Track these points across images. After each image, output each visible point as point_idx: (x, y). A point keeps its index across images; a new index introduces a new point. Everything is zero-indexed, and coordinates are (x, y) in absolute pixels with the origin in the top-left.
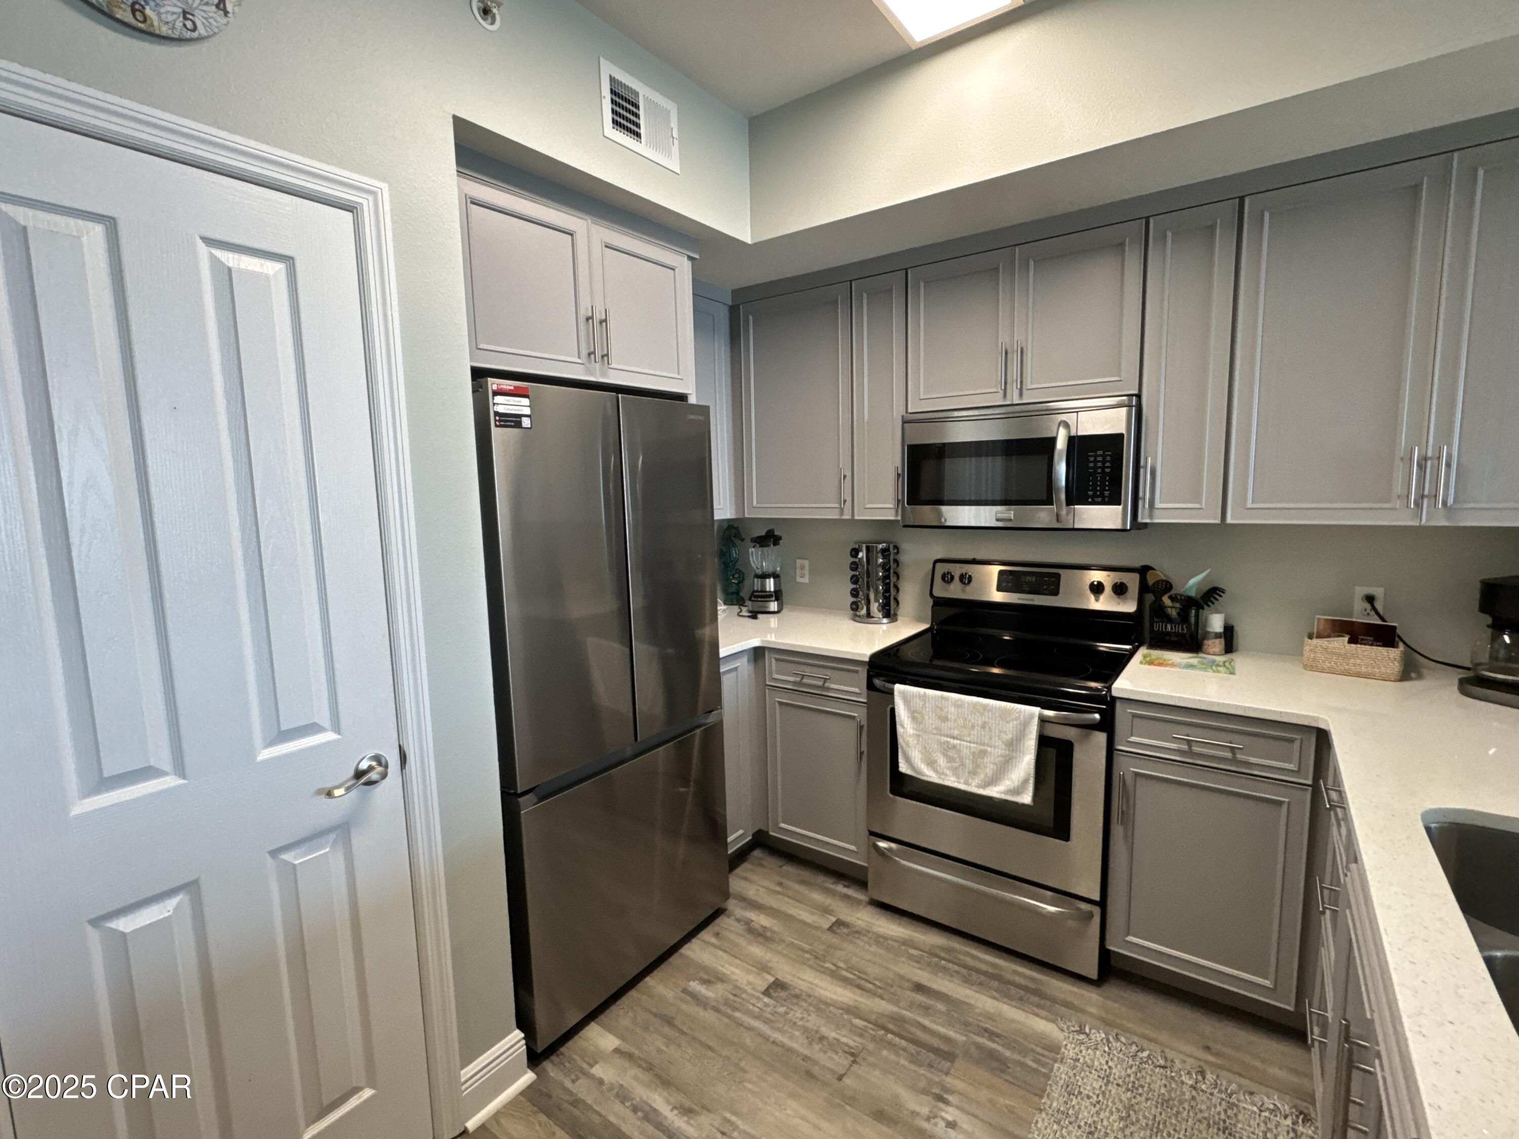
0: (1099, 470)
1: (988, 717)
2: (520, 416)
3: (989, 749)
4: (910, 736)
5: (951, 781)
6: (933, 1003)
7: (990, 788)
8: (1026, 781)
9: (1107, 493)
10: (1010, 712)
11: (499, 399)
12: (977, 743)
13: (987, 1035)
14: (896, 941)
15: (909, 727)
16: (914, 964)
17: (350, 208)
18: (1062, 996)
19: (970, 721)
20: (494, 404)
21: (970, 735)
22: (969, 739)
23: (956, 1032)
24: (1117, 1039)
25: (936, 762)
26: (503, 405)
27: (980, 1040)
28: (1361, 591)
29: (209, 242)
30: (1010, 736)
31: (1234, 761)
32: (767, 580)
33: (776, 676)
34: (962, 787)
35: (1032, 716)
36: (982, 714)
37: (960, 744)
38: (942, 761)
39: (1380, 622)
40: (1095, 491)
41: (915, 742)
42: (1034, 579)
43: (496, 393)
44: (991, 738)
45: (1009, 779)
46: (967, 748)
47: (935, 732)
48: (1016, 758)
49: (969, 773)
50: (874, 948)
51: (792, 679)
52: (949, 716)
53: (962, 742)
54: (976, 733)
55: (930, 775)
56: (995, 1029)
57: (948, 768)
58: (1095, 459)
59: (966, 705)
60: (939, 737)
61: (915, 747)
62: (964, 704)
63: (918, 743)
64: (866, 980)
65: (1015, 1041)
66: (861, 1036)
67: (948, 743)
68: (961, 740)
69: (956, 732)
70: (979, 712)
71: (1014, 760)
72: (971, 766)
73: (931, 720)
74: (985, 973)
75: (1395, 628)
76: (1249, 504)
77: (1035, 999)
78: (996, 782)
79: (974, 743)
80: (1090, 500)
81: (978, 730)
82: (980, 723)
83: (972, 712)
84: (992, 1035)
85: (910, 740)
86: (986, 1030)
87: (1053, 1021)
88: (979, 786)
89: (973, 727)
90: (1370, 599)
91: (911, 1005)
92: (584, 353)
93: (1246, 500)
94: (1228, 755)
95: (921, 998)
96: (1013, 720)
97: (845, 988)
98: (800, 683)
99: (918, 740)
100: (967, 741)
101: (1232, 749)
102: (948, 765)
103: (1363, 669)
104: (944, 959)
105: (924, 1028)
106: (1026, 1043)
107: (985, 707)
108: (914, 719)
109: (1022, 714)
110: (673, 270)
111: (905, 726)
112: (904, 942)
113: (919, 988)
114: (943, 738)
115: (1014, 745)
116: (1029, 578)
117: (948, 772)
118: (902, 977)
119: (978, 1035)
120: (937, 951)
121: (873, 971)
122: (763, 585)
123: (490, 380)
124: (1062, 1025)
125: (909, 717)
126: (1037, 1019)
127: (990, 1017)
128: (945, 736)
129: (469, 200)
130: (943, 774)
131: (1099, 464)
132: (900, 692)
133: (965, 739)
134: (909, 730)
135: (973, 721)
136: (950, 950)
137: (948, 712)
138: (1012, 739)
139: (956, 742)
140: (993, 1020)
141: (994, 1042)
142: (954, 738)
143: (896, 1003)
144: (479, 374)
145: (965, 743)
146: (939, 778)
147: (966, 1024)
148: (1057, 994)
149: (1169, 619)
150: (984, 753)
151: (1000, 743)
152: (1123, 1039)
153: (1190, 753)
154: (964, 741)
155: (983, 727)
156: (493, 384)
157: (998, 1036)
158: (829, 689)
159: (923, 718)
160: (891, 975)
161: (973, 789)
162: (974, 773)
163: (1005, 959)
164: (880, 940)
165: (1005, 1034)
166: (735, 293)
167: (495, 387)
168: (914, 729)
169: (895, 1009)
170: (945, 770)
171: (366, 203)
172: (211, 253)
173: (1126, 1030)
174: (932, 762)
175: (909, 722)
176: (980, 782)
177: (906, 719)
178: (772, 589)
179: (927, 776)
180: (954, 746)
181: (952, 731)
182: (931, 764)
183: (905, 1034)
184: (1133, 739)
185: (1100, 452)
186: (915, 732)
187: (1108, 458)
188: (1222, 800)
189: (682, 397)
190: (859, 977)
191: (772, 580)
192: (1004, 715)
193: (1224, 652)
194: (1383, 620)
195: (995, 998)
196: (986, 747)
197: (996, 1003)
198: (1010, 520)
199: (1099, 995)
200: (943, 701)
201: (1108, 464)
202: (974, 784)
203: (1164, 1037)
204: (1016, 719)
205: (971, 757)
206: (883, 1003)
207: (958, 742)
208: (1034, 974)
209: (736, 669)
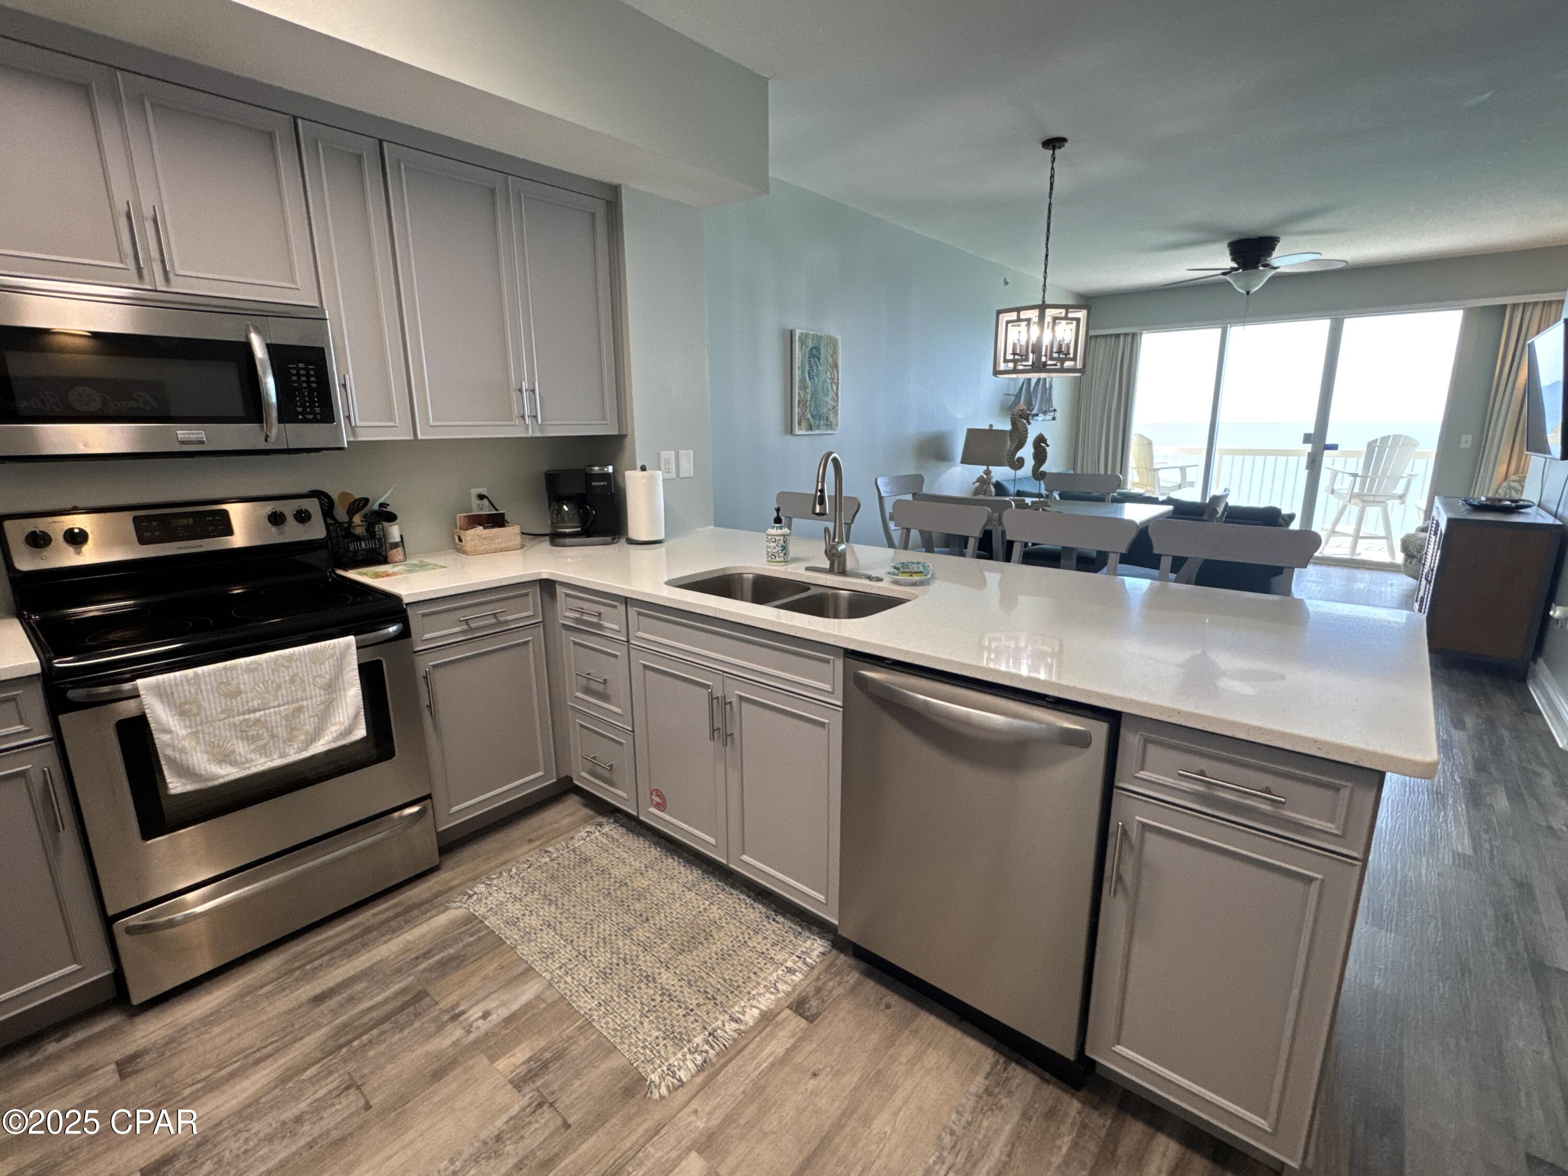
0: (305, 385)
1: (297, 668)
3: (305, 703)
4: (184, 739)
5: (261, 764)
6: (350, 992)
7: (314, 745)
8: (357, 715)
9: (318, 410)
10: (321, 651)
12: (288, 703)
13: (421, 959)
14: (235, 1000)
15: (178, 727)
16: (283, 994)
18: (428, 894)
19: (272, 682)
21: (276, 698)
22: (276, 704)
23: (399, 982)
24: (491, 879)
25: (233, 752)
27: (422, 967)
28: (475, 492)
30: (328, 677)
31: (499, 623)
34: (278, 762)
35: (348, 646)
36: (287, 668)
37: (265, 715)
38: (241, 748)
39: (495, 512)
40: (304, 407)
41: (193, 743)
42: (191, 521)
44: (304, 690)
45: (334, 725)
46: (273, 715)
47: (222, 716)
48: (336, 699)
49: (284, 742)
50: (216, 1030)
52: (242, 687)
53: (267, 711)
54: (284, 691)
55: (228, 773)
56: (421, 952)
57: (252, 751)
58: (298, 372)
59: (264, 665)
60: (232, 720)
61: (195, 750)
62: (260, 665)
63: (198, 743)
64: (258, 1050)
65: (444, 941)
66: (330, 1073)
67: (246, 721)
68: (264, 709)
69: (256, 703)
70: (283, 666)
71: (335, 703)
72: (285, 733)
73: (212, 705)
74: (356, 937)
75: (503, 515)
76: (431, 423)
77: (416, 912)
78: (319, 735)
79: (284, 705)
80: (300, 417)
81: (286, 688)
82: (287, 678)
83: (273, 670)
84: (426, 955)
85: (186, 743)
86: (417, 958)
87: (447, 909)
88: (300, 751)
89: (279, 687)
90: (481, 497)
91: (335, 1013)
93: (428, 420)
94: (493, 621)
95: (333, 1002)
96: (329, 658)
97: (247, 1077)
99: (198, 738)
100: (274, 707)
101: (494, 614)
102: (253, 747)
103: (503, 545)
104: (305, 965)
105: (371, 1009)
106: (452, 935)
107: (290, 658)
108: (182, 713)
109: (338, 648)
111: (173, 729)
112: (241, 996)
113: (319, 999)
114: (237, 718)
115: (332, 687)
116: (185, 521)
117: (253, 756)
118: (290, 1012)
119: (417, 966)
120: (288, 967)
121: (248, 1039)
124: (455, 905)
125: (173, 716)
126: (435, 919)
127: (405, 951)
128: (239, 714)
130: (247, 761)
131: (304, 378)
132: (149, 688)
133: (271, 705)
134: (179, 732)
135: (278, 681)
136: (296, 957)
137: (239, 684)
138: (331, 679)
139: (257, 715)
140: (410, 949)
141: (433, 956)
142: (254, 711)
143: (320, 1026)
145: (272, 710)
146: (244, 769)
147: (399, 971)
148: (424, 896)
149: (358, 538)
150: (299, 710)
151: (318, 691)
152: (494, 876)
153: (471, 630)
154: (269, 708)
155: (292, 681)
157: (429, 951)
159: (200, 707)
160: (274, 1022)
161: (294, 756)
162: (290, 739)
163: (356, 916)
164: (208, 1021)
165: (430, 946)
168: (186, 727)
169: (328, 1028)
170: (249, 756)
173: (491, 870)
174: (228, 756)
175: (176, 722)
176: (300, 745)
177: (170, 719)
179: (223, 776)
180: (257, 721)
181: (250, 704)
182: (226, 758)
183: (364, 1028)
184: (427, 636)
185: (301, 365)
186: (189, 731)
187: (312, 373)
188: (508, 653)
190: (246, 1057)
192: (316, 659)
194: (497, 510)
195: (389, 940)
196: (301, 703)
197: (396, 941)
198: (202, 442)
199: (447, 872)
200: (229, 673)
201: (313, 379)
202: (292, 752)
203: (507, 856)
204: (332, 656)
205: (284, 723)
206: (306, 1040)
207: (262, 713)
208: (391, 902)
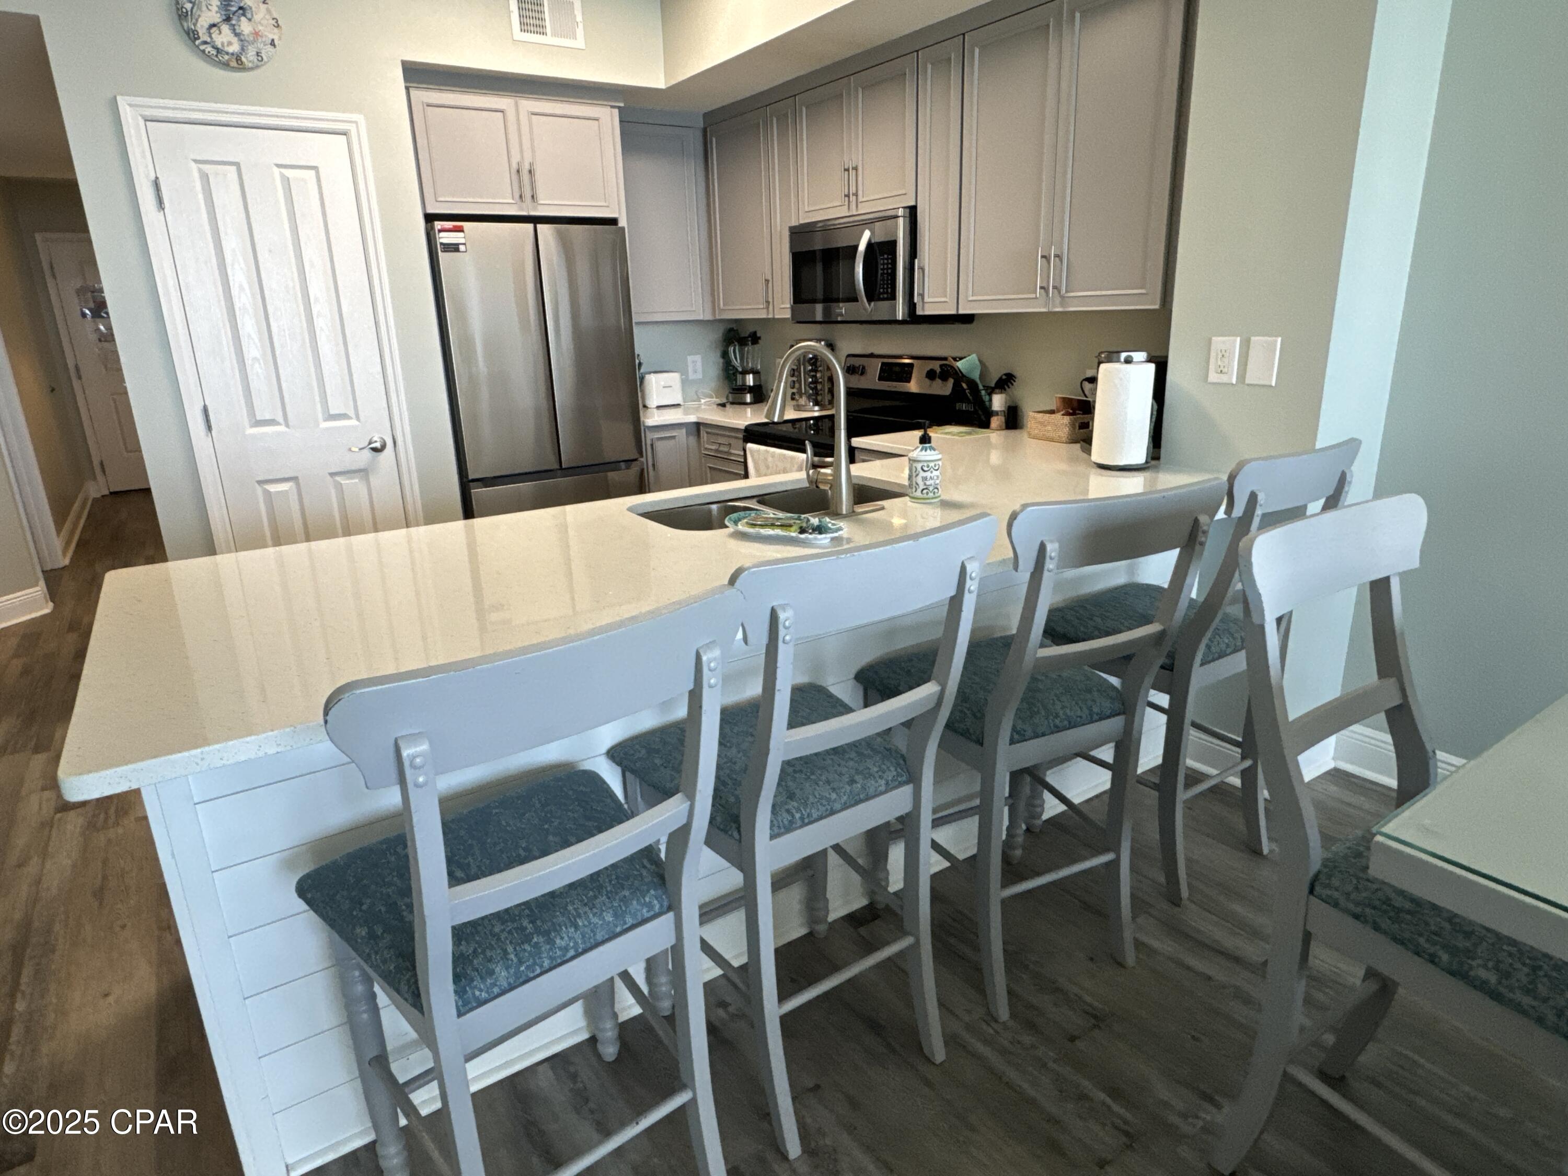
2: (458, 244)
9: (889, 290)
11: (442, 234)
17: (344, 133)
20: (439, 238)
26: (446, 238)
29: (278, 166)
32: (747, 376)
33: (707, 446)
42: (899, 369)
43: (440, 231)
51: (713, 447)
59: (776, 455)
73: (762, 469)
76: (969, 297)
80: (880, 298)
83: (779, 460)
90: (1091, 380)
92: (517, 196)
93: (967, 295)
98: (717, 451)
110: (597, 120)
116: (896, 369)
122: (744, 380)
123: (436, 223)
125: (753, 468)
129: (425, 105)
131: (886, 267)
132: (749, 449)
144: (430, 218)
156: (438, 225)
158: (731, 454)
159: (759, 467)
166: (706, 115)
167: (439, 227)
171: (352, 128)
172: (280, 172)
175: (753, 471)
178: (752, 384)
185: (886, 256)
187: (890, 261)
189: (613, 222)
191: (751, 376)
193: (1004, 427)
198: (843, 315)
200: (767, 454)
201: (890, 266)
209: (674, 437)
